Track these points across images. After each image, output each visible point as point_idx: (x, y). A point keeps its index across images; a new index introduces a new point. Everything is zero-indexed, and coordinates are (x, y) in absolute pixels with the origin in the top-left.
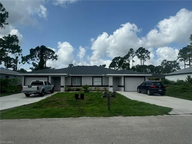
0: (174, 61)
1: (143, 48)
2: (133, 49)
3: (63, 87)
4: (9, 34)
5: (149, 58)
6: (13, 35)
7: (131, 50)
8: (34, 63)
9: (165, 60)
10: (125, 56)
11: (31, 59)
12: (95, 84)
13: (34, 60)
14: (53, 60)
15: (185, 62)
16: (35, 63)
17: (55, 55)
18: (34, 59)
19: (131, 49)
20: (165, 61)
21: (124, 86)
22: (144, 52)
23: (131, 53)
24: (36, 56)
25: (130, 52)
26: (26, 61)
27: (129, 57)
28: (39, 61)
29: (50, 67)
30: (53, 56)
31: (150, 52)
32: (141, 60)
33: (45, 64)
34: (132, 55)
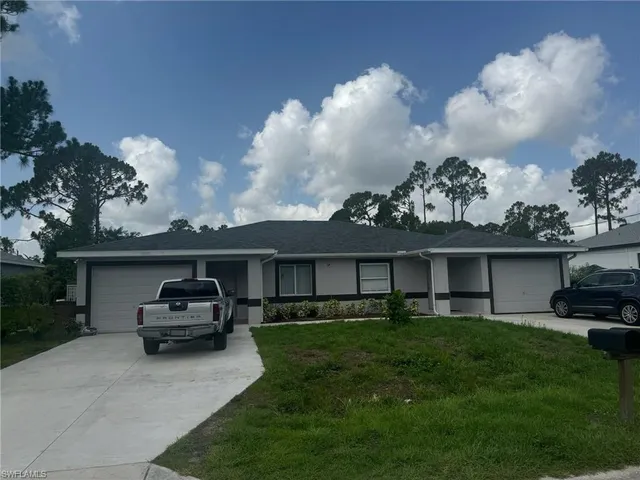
0: (551, 206)
1: (461, 160)
2: (425, 164)
3: (256, 303)
4: (11, 78)
5: (482, 195)
6: (30, 82)
7: (420, 165)
8: (47, 212)
9: (519, 204)
10: (397, 187)
11: (34, 200)
12: (367, 289)
13: (49, 201)
14: (128, 202)
15: (596, 209)
16: (51, 215)
17: (133, 184)
18: (50, 196)
19: (417, 163)
20: (519, 208)
21: (490, 295)
22: (465, 173)
23: (418, 176)
24: (57, 187)
25: (416, 173)
26: (18, 204)
27: (412, 194)
28: (69, 205)
29: (119, 231)
30: (124, 186)
31: (484, 174)
32: (454, 199)
33: (98, 218)
34: (422, 186)
